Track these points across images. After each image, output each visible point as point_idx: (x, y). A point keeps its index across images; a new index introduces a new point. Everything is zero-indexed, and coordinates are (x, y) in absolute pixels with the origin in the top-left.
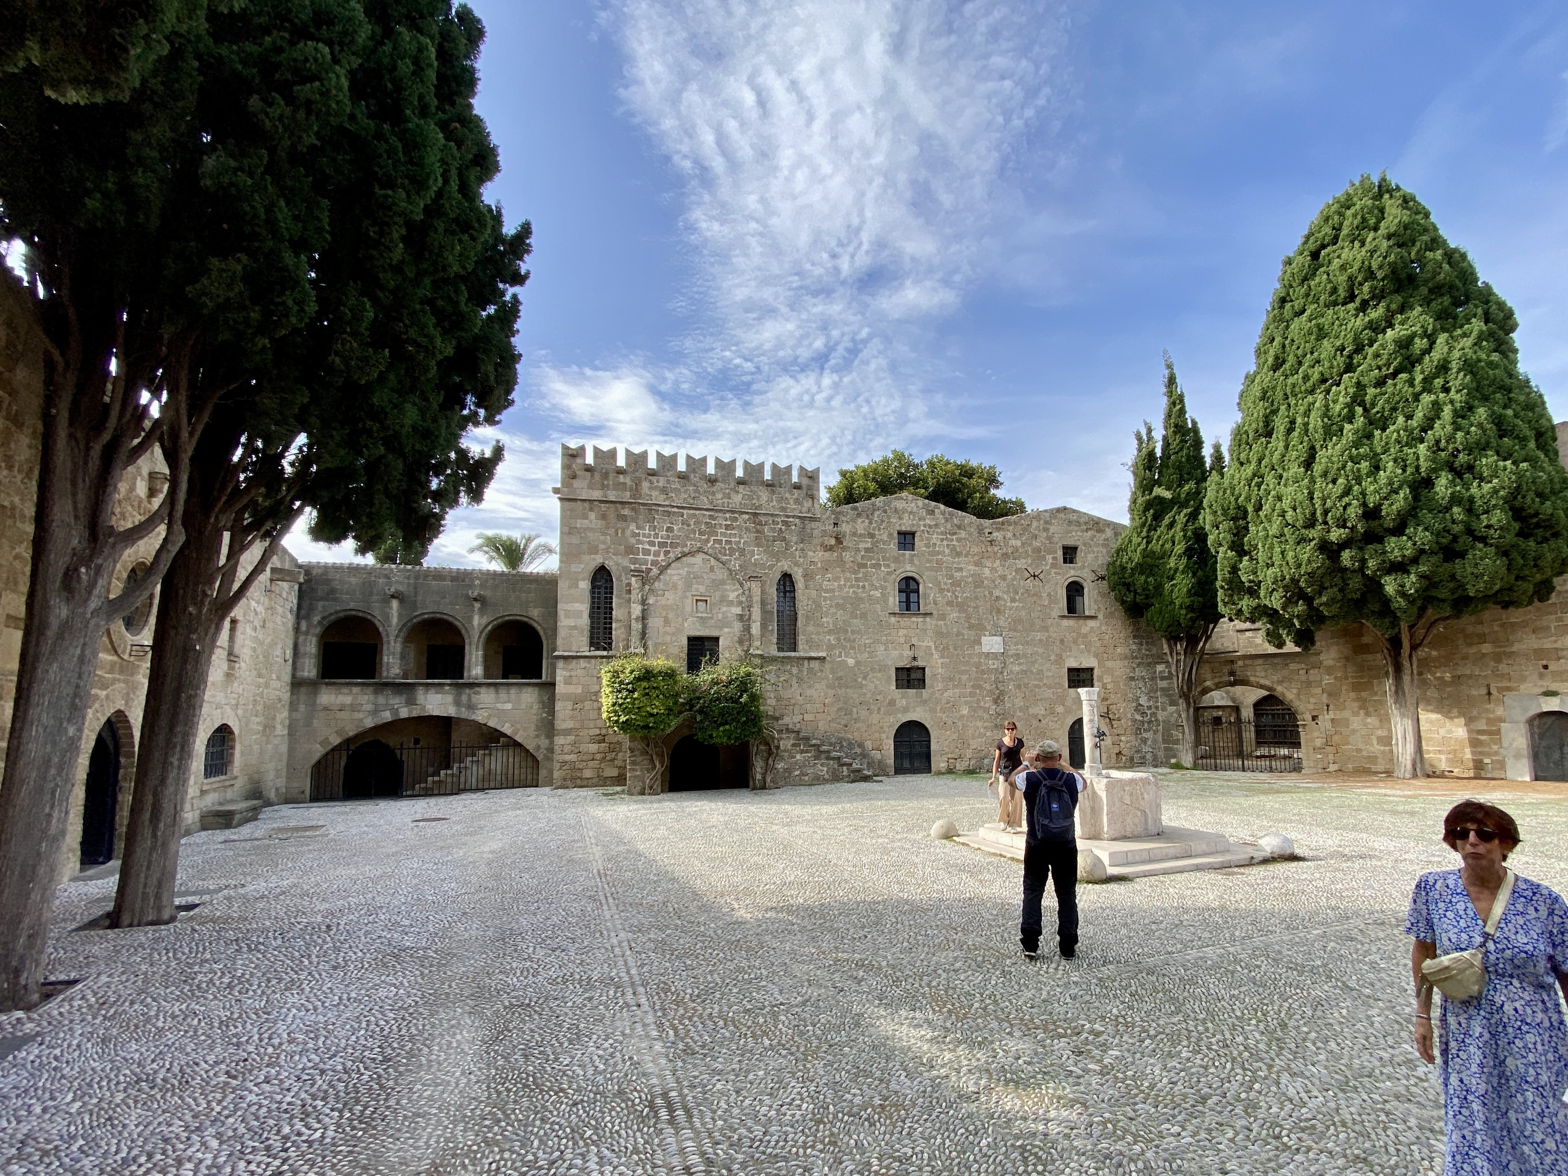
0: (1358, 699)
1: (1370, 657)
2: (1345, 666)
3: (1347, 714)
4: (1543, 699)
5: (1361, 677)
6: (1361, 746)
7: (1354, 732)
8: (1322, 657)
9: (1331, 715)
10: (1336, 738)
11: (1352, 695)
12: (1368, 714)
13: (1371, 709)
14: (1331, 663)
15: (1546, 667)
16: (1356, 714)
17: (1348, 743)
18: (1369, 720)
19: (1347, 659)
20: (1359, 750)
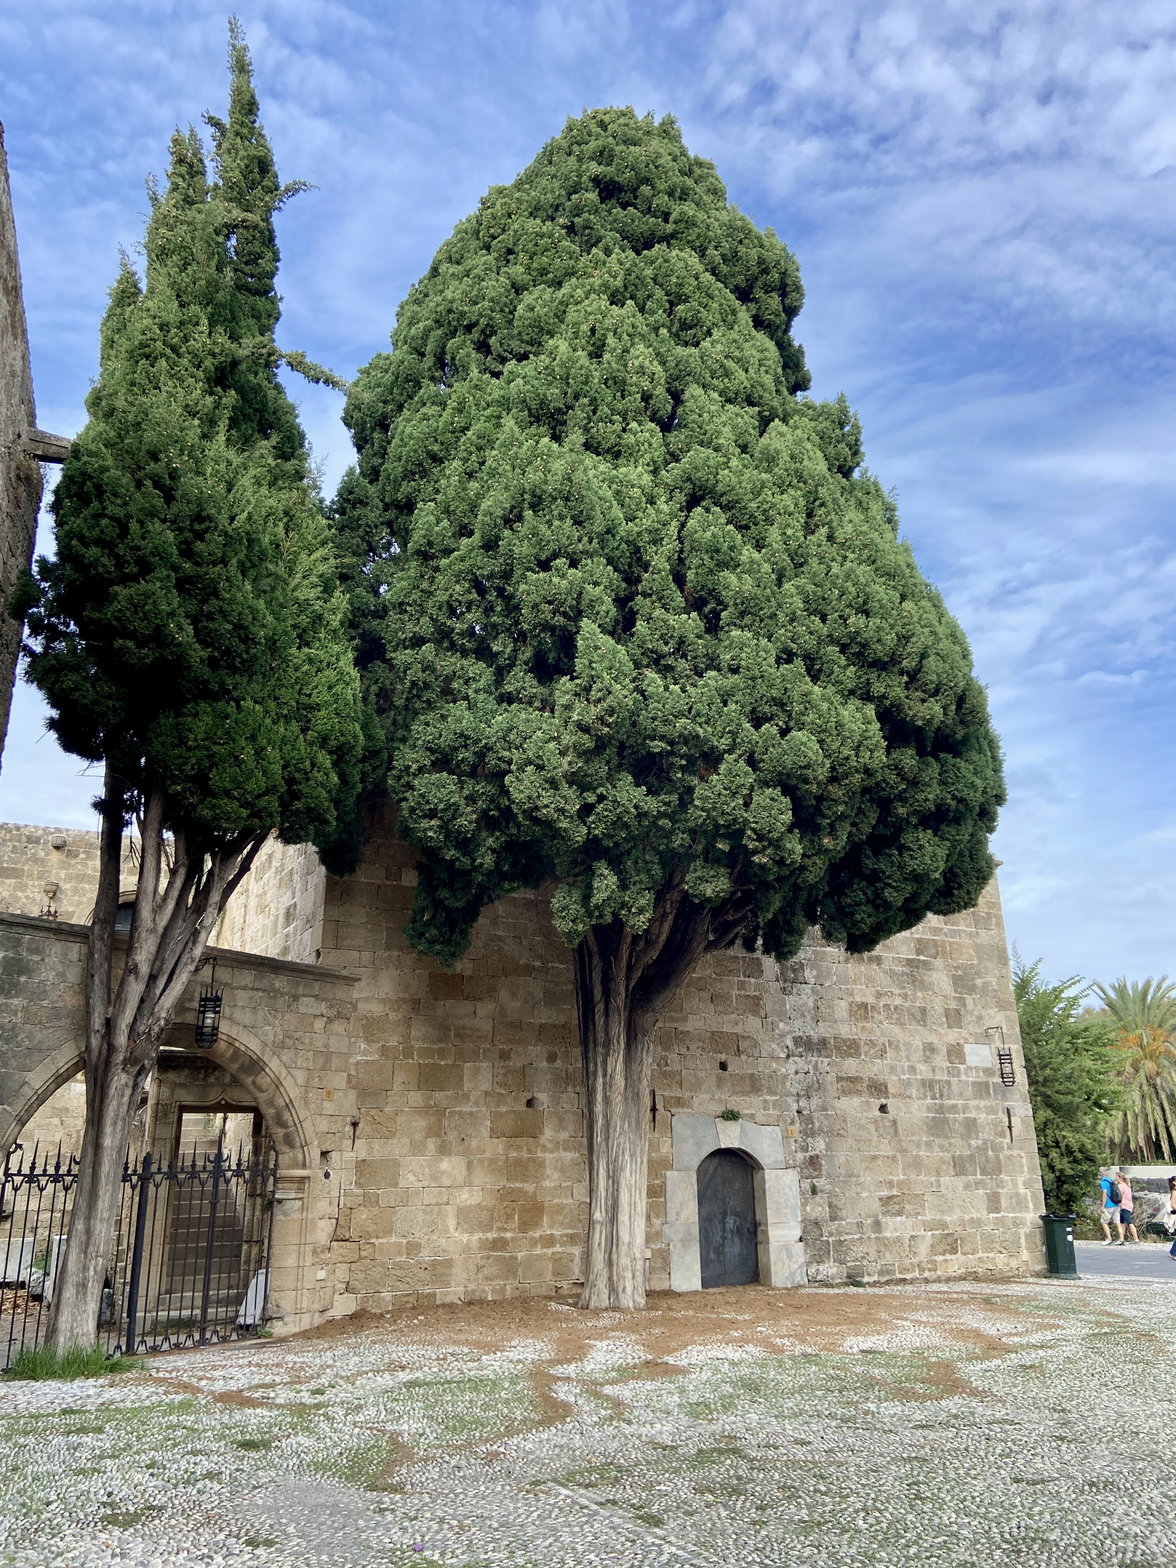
0: (426, 1110)
1: (466, 1007)
2: (408, 1022)
3: (397, 1147)
4: (722, 1124)
5: (442, 1053)
6: (419, 1235)
7: (407, 1197)
8: (358, 992)
9: (362, 1149)
10: (362, 1216)
11: (416, 1098)
12: (444, 1150)
13: (452, 1137)
14: (376, 1009)
15: (723, 1066)
16: (417, 1149)
17: (389, 1232)
18: (445, 1164)
19: (415, 1005)
20: (413, 1248)
